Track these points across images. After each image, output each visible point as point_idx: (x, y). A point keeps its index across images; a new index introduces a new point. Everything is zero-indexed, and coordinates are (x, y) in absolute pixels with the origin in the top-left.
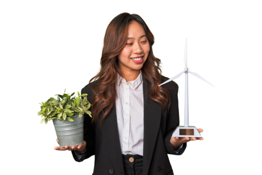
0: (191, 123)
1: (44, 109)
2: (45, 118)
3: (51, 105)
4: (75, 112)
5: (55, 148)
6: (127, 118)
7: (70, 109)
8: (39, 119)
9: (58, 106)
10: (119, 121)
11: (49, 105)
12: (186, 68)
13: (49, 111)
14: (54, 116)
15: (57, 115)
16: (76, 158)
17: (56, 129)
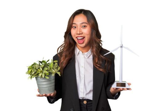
0: (124, 79)
1: (30, 70)
2: (31, 76)
3: (35, 68)
4: (49, 72)
5: (37, 95)
6: (82, 76)
7: (47, 70)
8: (27, 76)
9: (39, 68)
10: (78, 78)
11: (33, 68)
12: (121, 44)
13: (33, 71)
14: (37, 75)
15: (38, 74)
16: (50, 101)
17: (37, 83)
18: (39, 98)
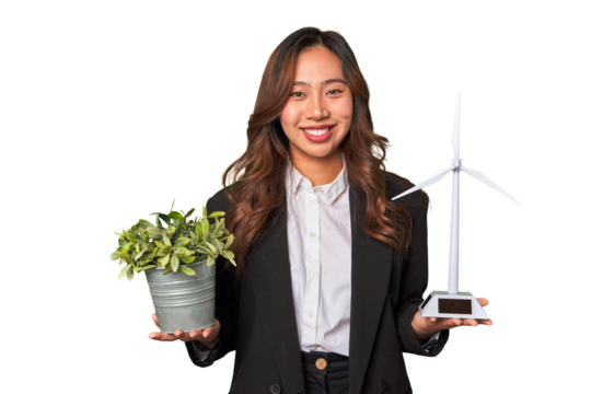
0: (463, 285)
1: (126, 247)
2: (129, 266)
3: (144, 237)
4: (196, 254)
5: (151, 335)
6: (312, 268)
7: (187, 246)
8: (115, 268)
9: (160, 239)
10: (296, 276)
11: (138, 237)
12: (456, 160)
13: (138, 250)
14: (150, 263)
15: (156, 259)
16: (196, 359)
17: (152, 292)
18: (159, 347)
